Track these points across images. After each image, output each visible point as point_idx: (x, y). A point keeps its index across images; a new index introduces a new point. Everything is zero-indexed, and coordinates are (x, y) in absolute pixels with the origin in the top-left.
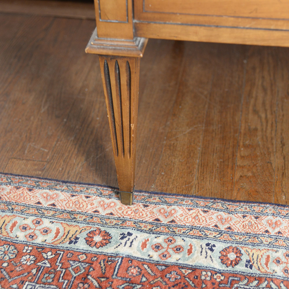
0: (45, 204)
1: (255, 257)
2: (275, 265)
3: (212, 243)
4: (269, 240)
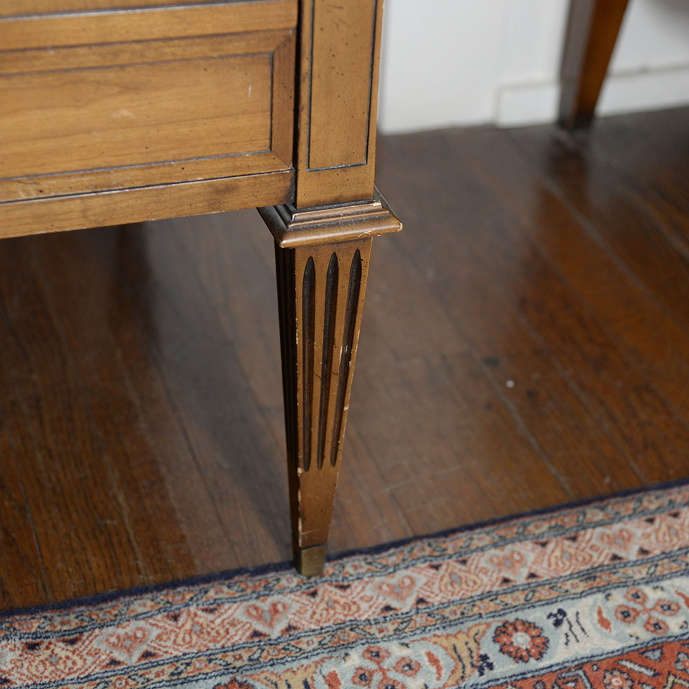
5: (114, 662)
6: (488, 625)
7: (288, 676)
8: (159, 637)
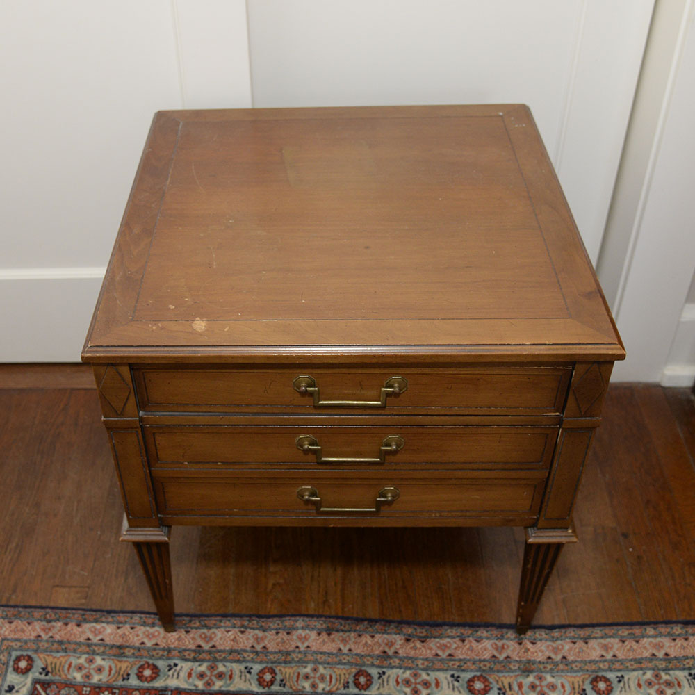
0: (95, 640)
1: (287, 676)
2: (304, 681)
3: (249, 665)
4: (300, 656)
5: (437, 655)
6: (590, 676)
7: (503, 679)
8: (456, 648)
